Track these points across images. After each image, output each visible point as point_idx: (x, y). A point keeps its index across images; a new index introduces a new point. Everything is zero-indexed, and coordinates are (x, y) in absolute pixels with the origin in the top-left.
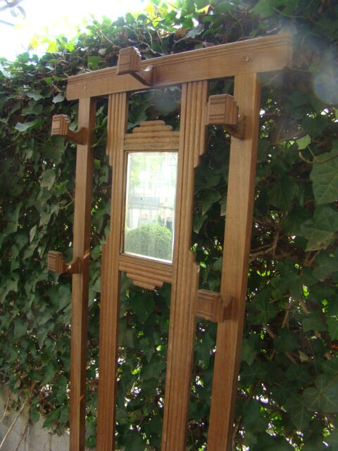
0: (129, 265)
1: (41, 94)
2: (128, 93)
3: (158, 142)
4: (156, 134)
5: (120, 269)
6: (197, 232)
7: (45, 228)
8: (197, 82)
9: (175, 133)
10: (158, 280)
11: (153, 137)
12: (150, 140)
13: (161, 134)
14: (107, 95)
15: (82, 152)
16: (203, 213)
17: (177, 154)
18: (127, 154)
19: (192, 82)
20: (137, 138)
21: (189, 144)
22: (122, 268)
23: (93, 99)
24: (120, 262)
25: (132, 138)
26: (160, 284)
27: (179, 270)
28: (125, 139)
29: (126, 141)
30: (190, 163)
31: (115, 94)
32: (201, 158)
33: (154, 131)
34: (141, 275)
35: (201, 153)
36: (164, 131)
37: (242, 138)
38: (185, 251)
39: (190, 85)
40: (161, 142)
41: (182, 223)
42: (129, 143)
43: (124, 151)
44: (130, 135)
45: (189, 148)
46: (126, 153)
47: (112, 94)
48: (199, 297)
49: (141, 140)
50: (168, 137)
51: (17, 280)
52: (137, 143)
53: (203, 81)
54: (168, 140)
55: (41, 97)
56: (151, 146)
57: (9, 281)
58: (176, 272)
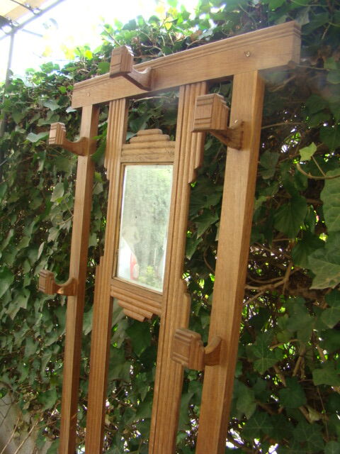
0: (121, 291)
1: (59, 104)
2: (128, 99)
3: (154, 153)
4: (152, 144)
5: (112, 295)
6: (189, 259)
8: (196, 83)
9: (172, 143)
10: (148, 310)
11: (149, 148)
12: (146, 151)
13: (157, 144)
14: (108, 103)
15: (83, 162)
16: (198, 236)
17: (171, 166)
18: (125, 166)
19: (190, 84)
20: (134, 149)
21: (184, 156)
22: (113, 294)
23: (95, 107)
24: (112, 287)
25: (129, 149)
26: (150, 315)
27: (169, 302)
28: (122, 150)
29: (124, 152)
30: (184, 178)
31: (116, 100)
32: (196, 171)
33: (150, 141)
34: (131, 303)
35: (196, 167)
36: (160, 140)
37: (239, 148)
38: (176, 279)
39: (188, 87)
40: (157, 153)
41: (174, 247)
42: (126, 155)
43: (121, 163)
44: (127, 146)
45: (184, 160)
46: (123, 165)
47: (112, 101)
49: (138, 151)
50: (164, 147)
51: (28, 297)
52: (133, 155)
53: (201, 82)
54: (163, 151)
56: (146, 157)
57: (20, 298)
58: (165, 303)
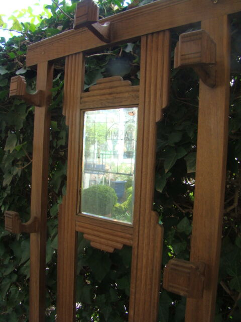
0: (86, 225)
1: (7, 69)
2: (86, 53)
3: (115, 98)
4: (114, 90)
5: (77, 230)
6: (161, 191)
7: (9, 188)
8: (158, 33)
9: (135, 87)
10: (118, 242)
11: (110, 94)
12: (107, 96)
13: (119, 89)
14: (64, 58)
15: (40, 114)
16: (166, 171)
17: (135, 110)
18: (84, 113)
19: (152, 34)
20: (94, 96)
21: (150, 98)
22: (79, 229)
23: (51, 63)
24: (77, 222)
25: (89, 96)
26: (120, 246)
27: (141, 232)
28: (81, 98)
29: (83, 100)
30: (151, 118)
31: (72, 55)
32: (164, 111)
33: (111, 88)
34: (98, 236)
35: (164, 106)
36: (122, 86)
37: (213, 86)
38: (147, 211)
39: (150, 37)
40: (119, 98)
41: (143, 182)
42: (85, 102)
43: (81, 110)
44: (87, 94)
45: (150, 101)
46: (82, 112)
47: (68, 56)
48: (172, 269)
49: (99, 97)
50: (127, 91)
52: (94, 101)
53: (164, 31)
54: (126, 95)
55: (7, 71)
56: (108, 102)
58: (137, 234)
